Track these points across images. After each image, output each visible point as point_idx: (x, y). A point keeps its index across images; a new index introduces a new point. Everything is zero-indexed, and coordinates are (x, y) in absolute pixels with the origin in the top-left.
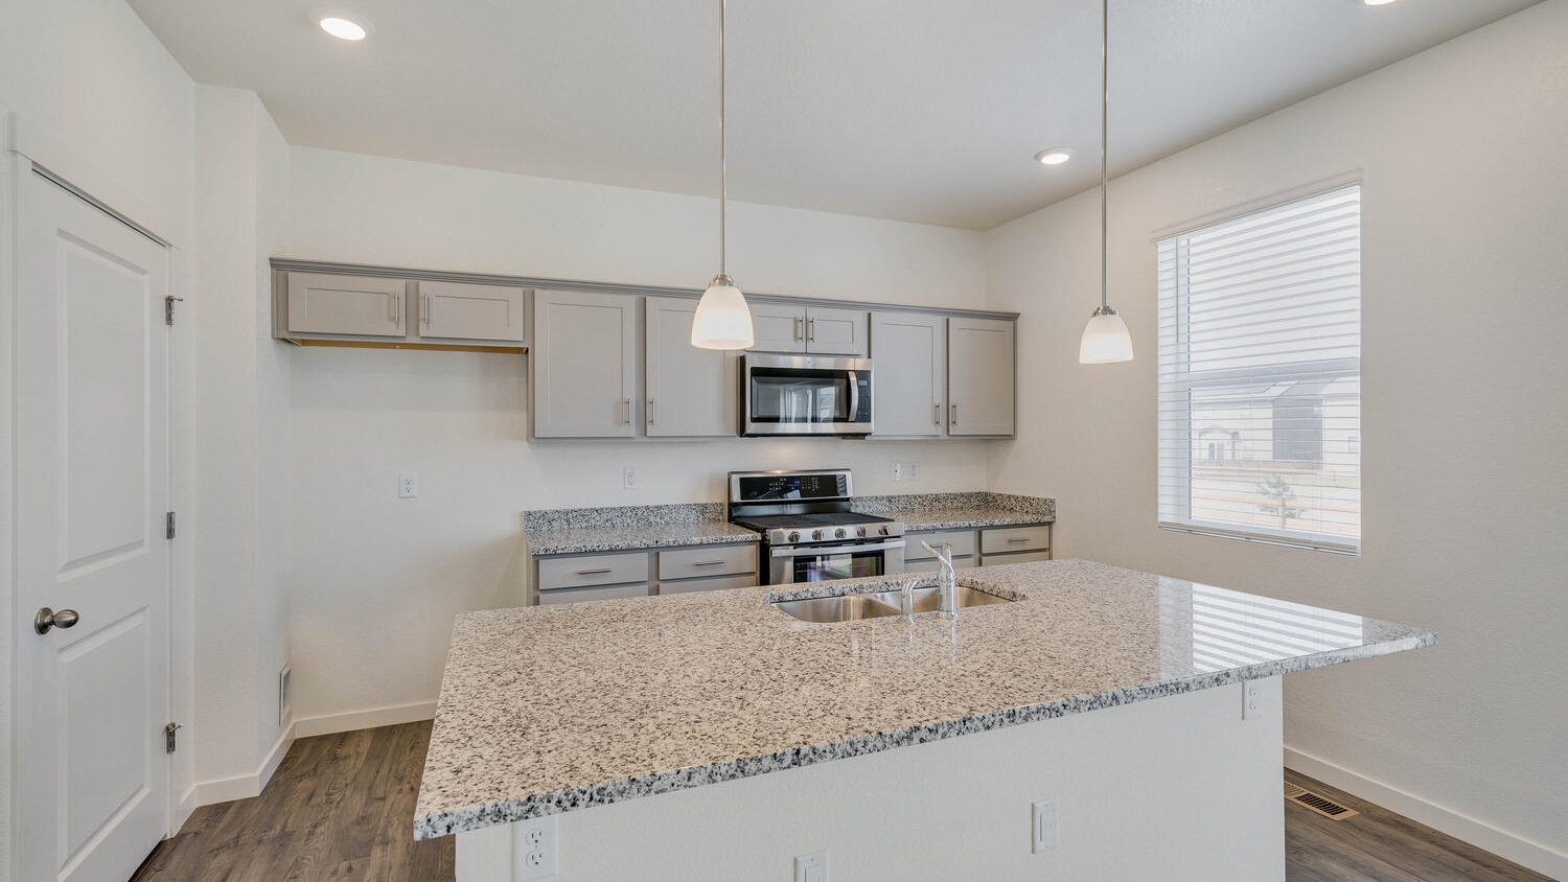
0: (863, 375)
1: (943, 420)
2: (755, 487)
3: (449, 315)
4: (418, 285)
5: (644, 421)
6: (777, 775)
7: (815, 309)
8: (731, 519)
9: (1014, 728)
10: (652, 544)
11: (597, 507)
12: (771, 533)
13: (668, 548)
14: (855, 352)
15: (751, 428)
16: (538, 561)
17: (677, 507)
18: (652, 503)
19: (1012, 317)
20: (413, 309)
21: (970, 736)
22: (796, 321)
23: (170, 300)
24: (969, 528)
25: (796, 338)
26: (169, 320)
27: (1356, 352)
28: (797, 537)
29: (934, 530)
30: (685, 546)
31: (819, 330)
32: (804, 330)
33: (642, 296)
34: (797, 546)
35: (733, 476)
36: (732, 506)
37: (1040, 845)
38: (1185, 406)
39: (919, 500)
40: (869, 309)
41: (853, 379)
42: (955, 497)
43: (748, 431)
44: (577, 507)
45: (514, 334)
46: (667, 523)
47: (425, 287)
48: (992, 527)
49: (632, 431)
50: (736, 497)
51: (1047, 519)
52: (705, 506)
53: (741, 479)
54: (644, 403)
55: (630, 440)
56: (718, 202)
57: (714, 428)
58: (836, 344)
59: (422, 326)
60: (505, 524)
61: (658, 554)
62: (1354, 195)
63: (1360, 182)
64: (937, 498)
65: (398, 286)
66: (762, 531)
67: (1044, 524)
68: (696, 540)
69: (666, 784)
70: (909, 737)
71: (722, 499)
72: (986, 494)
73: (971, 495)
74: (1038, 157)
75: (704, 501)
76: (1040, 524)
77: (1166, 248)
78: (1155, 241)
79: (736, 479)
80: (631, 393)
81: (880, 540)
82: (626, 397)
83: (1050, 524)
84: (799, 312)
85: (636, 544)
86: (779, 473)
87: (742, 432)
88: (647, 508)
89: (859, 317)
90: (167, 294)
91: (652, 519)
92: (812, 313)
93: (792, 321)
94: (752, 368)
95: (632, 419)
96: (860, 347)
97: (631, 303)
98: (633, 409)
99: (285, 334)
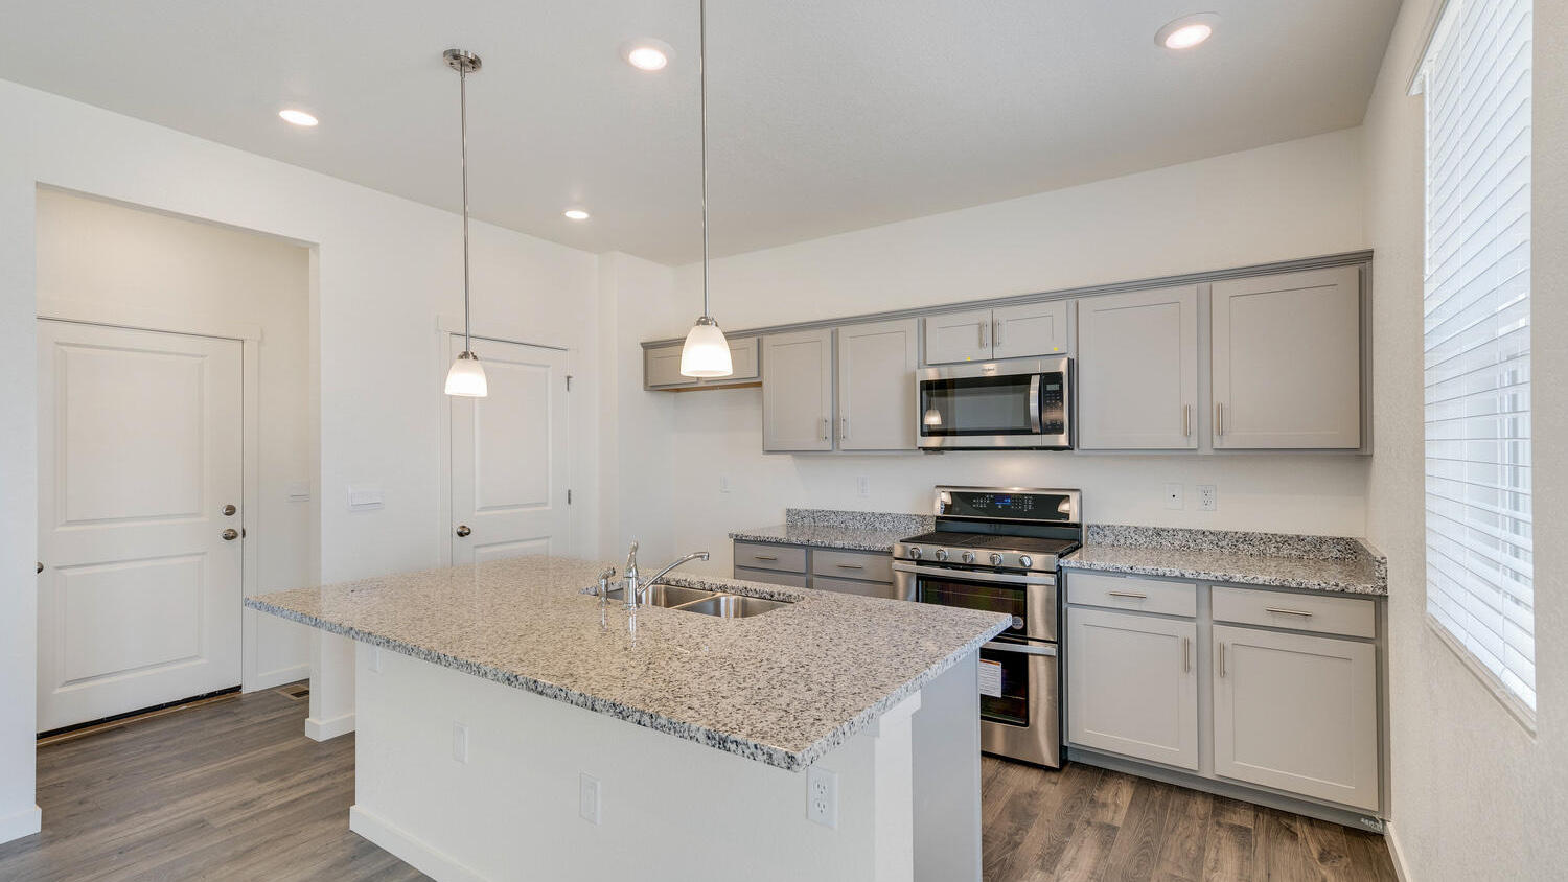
0: (1052, 380)
5: (836, 435)
7: (1003, 310)
13: (817, 547)
14: (1055, 350)
15: (924, 442)
17: (898, 518)
18: (878, 510)
22: (981, 327)
23: (568, 378)
25: (981, 345)
26: (568, 388)
31: (1008, 332)
32: (991, 334)
33: (836, 328)
35: (938, 490)
36: (937, 519)
39: (1211, 537)
40: (1077, 296)
41: (1035, 384)
44: (820, 508)
45: (754, 372)
46: (890, 530)
49: (828, 445)
54: (836, 424)
55: (829, 454)
61: (811, 551)
64: (1247, 538)
74: (1159, 38)
79: (940, 493)
80: (828, 415)
81: (1023, 572)
82: (825, 416)
84: (985, 316)
87: (919, 447)
89: (1060, 309)
90: (568, 374)
91: (877, 524)
92: (1001, 314)
93: (976, 328)
94: (922, 383)
95: (828, 436)
96: (1061, 343)
97: (827, 337)
98: (830, 428)
99: (648, 386)
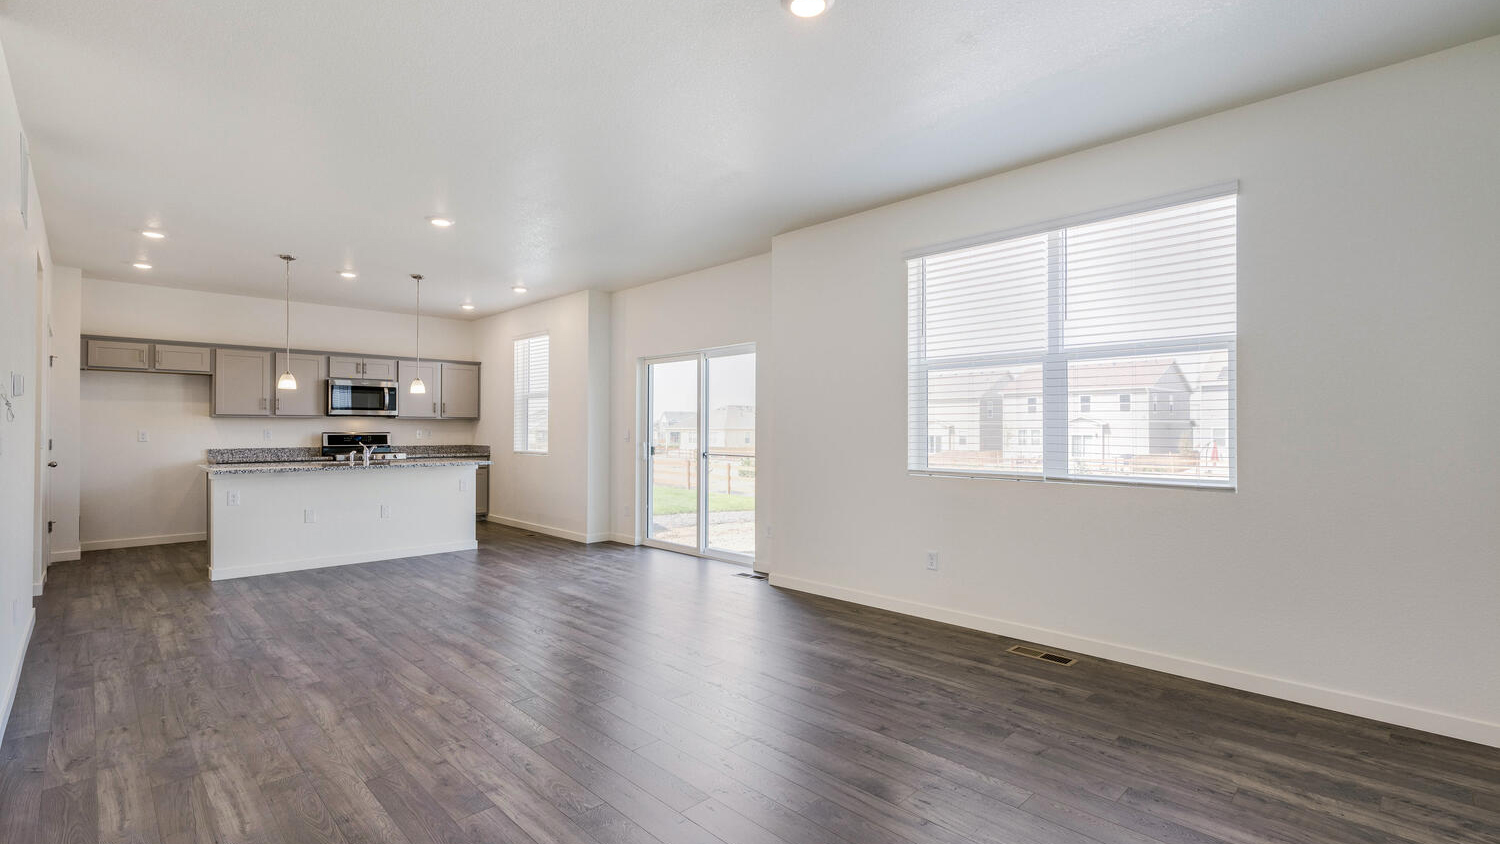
0: (392, 390)
1: (439, 410)
2: (336, 439)
3: (169, 359)
4: (155, 346)
5: (274, 408)
7: (368, 359)
11: (248, 448)
14: (389, 379)
15: (332, 412)
17: (294, 450)
18: (280, 447)
19: (478, 365)
20: (153, 357)
22: (358, 364)
23: (51, 357)
25: (358, 372)
26: (51, 364)
31: (369, 368)
32: (362, 368)
33: (274, 352)
35: (324, 435)
36: (324, 448)
38: (526, 401)
39: (432, 448)
40: (398, 360)
41: (386, 391)
43: (330, 414)
45: (206, 368)
46: (288, 456)
47: (158, 347)
49: (268, 412)
50: (326, 444)
51: (486, 454)
52: (309, 448)
53: (328, 436)
54: (274, 401)
55: (267, 417)
57: (312, 412)
58: (378, 375)
59: (157, 364)
62: (547, 338)
63: (548, 334)
64: (442, 448)
65: (145, 347)
67: (484, 456)
71: (318, 444)
72: (468, 446)
73: (460, 446)
74: (461, 306)
75: (308, 445)
76: (481, 453)
79: (326, 436)
80: (269, 396)
82: (265, 397)
83: (488, 456)
84: (360, 361)
86: (353, 433)
87: (327, 414)
88: (278, 449)
89: (392, 363)
91: (279, 454)
92: (366, 360)
93: (355, 364)
94: (332, 386)
95: (268, 407)
96: (392, 376)
97: (267, 356)
98: (268, 403)
99: (87, 366)
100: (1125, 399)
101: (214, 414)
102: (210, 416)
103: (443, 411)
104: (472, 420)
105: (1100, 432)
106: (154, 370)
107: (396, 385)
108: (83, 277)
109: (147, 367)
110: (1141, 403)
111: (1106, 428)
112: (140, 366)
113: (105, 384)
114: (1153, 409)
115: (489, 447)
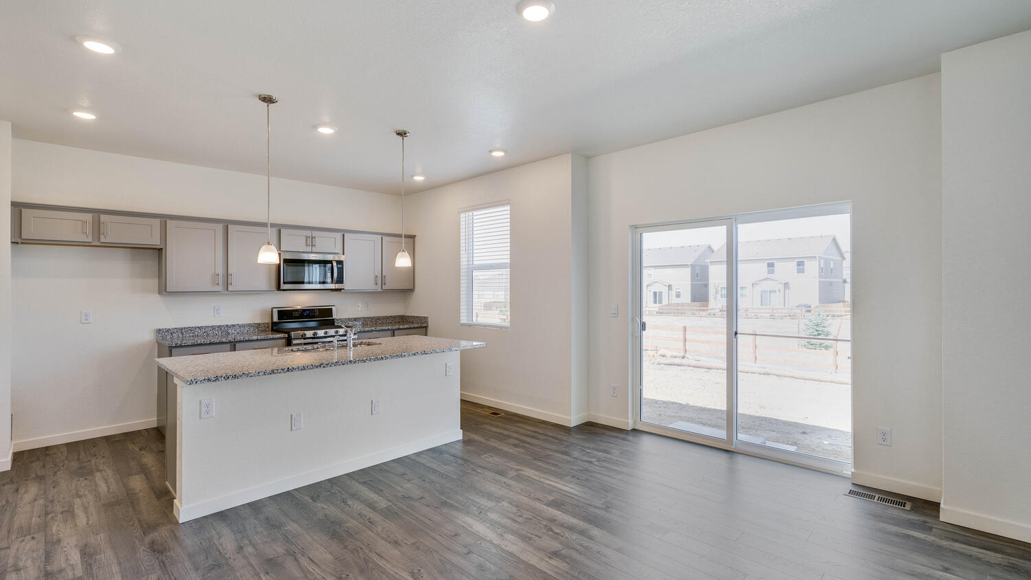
0: (340, 262)
1: (380, 283)
2: (285, 315)
3: (115, 231)
4: (99, 217)
5: (227, 284)
6: (282, 374)
7: (316, 232)
8: (272, 330)
9: (351, 365)
10: (232, 340)
11: (199, 326)
12: (293, 334)
13: (240, 341)
14: (336, 251)
15: (284, 286)
16: (171, 350)
17: (243, 326)
18: (230, 324)
19: (413, 237)
20: (97, 228)
21: (338, 367)
22: (307, 237)
24: (389, 330)
25: (307, 245)
27: (508, 261)
28: (305, 335)
29: (372, 331)
30: (249, 341)
31: (318, 241)
32: (311, 241)
33: (226, 224)
34: (305, 339)
35: (274, 310)
36: (274, 324)
37: (374, 412)
39: (370, 319)
40: (343, 232)
41: (335, 264)
42: (387, 318)
43: (281, 288)
45: (156, 241)
46: (238, 333)
47: (103, 218)
48: (399, 329)
49: (220, 288)
50: (276, 319)
51: (425, 325)
52: (259, 324)
53: (278, 311)
54: (227, 275)
55: (219, 293)
56: (267, 178)
57: (264, 287)
58: (326, 247)
59: (102, 237)
60: (146, 336)
61: (235, 345)
62: (508, 208)
63: (509, 204)
64: (379, 318)
65: (88, 217)
66: (288, 333)
67: (423, 327)
68: (255, 338)
69: (252, 374)
70: (320, 366)
71: (268, 320)
72: (403, 316)
73: (395, 317)
74: (412, 176)
75: (258, 322)
76: (421, 327)
77: (462, 215)
78: (459, 213)
79: (275, 311)
80: (220, 270)
82: (217, 272)
83: (426, 327)
84: (309, 233)
85: (224, 340)
86: (299, 307)
87: (279, 288)
88: (227, 326)
89: (339, 236)
91: (230, 331)
92: (315, 233)
93: (305, 237)
94: (284, 259)
95: (221, 282)
96: (339, 250)
97: (220, 227)
98: (221, 277)
99: (19, 240)
100: (800, 264)
101: (163, 290)
102: (160, 293)
103: (383, 283)
104: (406, 291)
105: (782, 287)
106: (99, 244)
107: (342, 258)
108: (13, 136)
109: (91, 240)
110: (812, 268)
111: (786, 285)
112: (83, 238)
113: (41, 260)
114: (821, 270)
115: (427, 318)
